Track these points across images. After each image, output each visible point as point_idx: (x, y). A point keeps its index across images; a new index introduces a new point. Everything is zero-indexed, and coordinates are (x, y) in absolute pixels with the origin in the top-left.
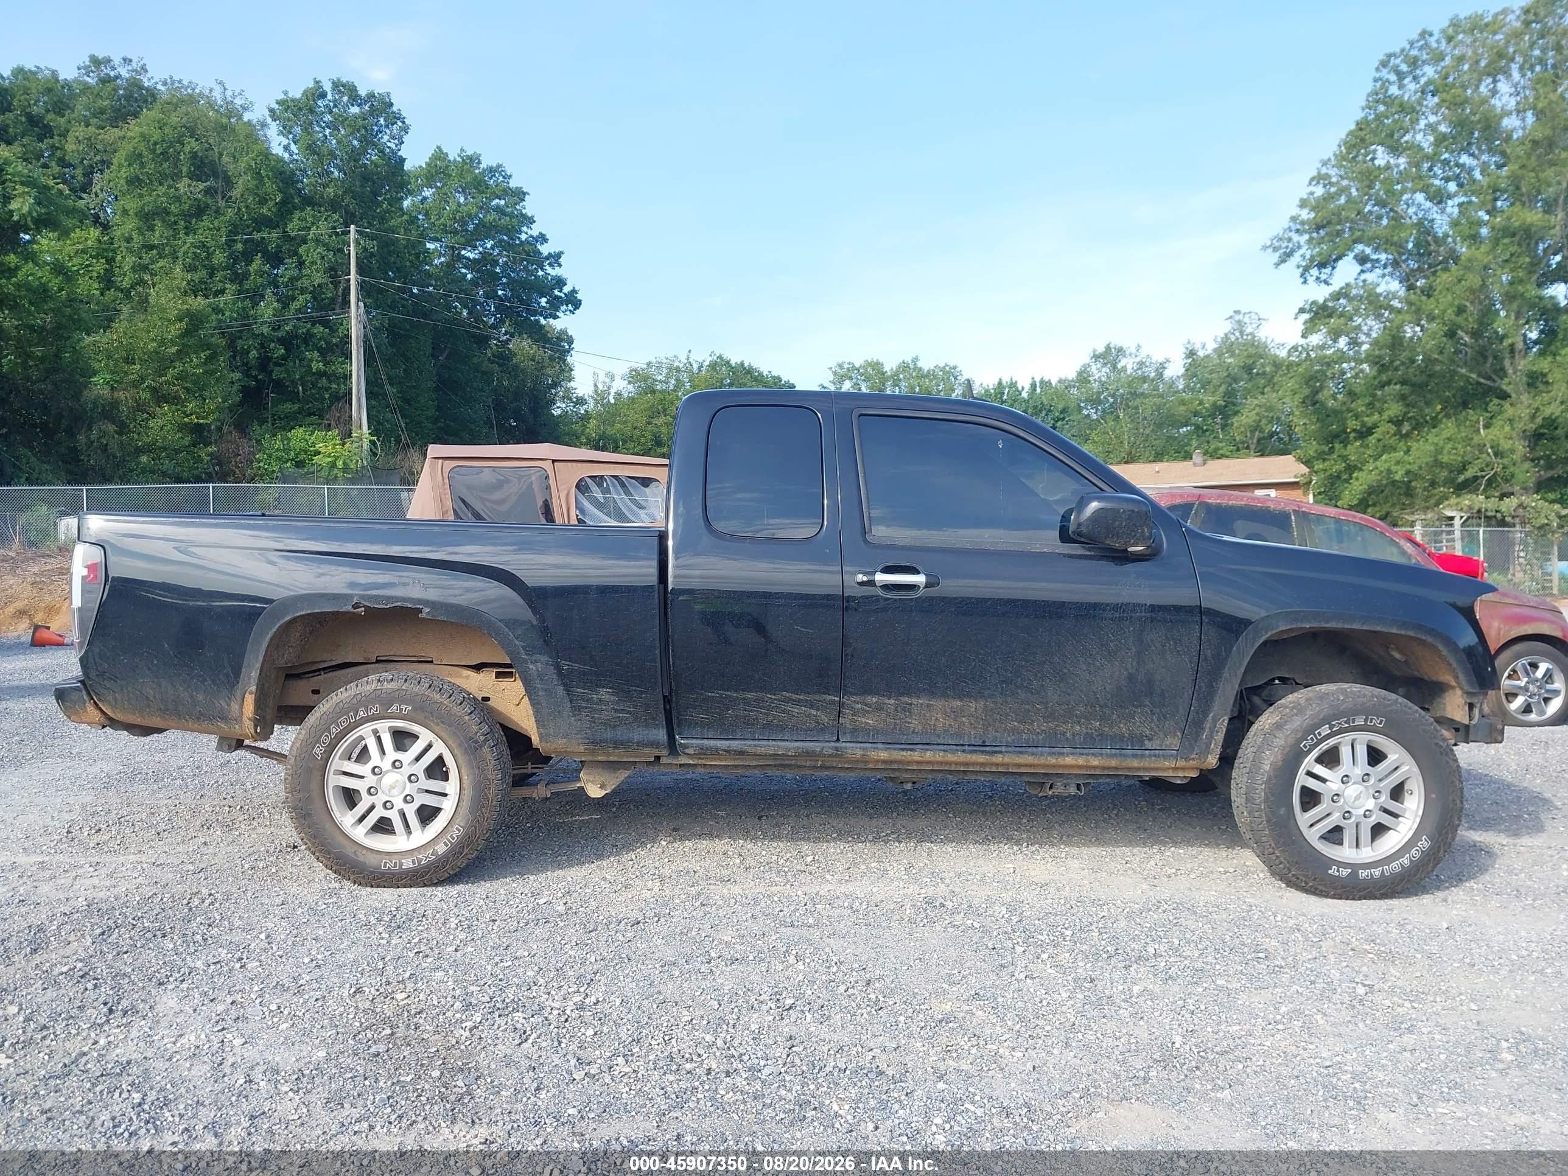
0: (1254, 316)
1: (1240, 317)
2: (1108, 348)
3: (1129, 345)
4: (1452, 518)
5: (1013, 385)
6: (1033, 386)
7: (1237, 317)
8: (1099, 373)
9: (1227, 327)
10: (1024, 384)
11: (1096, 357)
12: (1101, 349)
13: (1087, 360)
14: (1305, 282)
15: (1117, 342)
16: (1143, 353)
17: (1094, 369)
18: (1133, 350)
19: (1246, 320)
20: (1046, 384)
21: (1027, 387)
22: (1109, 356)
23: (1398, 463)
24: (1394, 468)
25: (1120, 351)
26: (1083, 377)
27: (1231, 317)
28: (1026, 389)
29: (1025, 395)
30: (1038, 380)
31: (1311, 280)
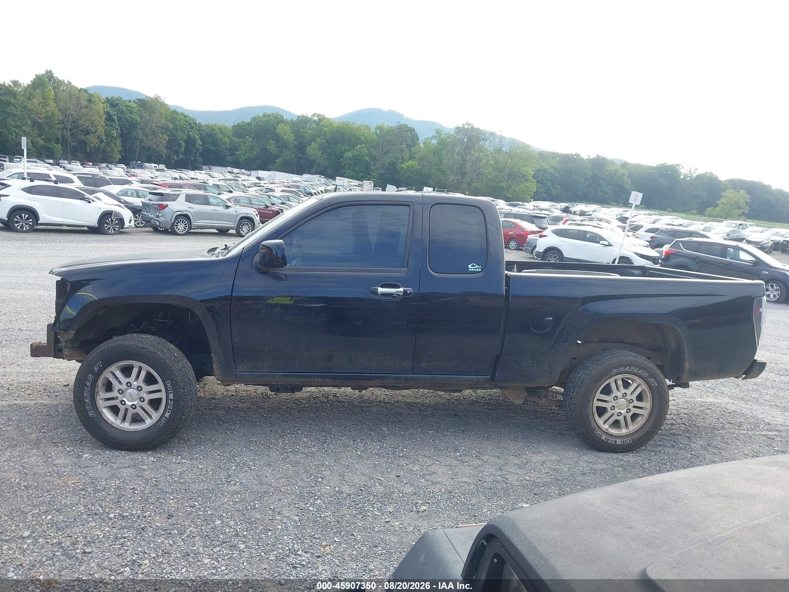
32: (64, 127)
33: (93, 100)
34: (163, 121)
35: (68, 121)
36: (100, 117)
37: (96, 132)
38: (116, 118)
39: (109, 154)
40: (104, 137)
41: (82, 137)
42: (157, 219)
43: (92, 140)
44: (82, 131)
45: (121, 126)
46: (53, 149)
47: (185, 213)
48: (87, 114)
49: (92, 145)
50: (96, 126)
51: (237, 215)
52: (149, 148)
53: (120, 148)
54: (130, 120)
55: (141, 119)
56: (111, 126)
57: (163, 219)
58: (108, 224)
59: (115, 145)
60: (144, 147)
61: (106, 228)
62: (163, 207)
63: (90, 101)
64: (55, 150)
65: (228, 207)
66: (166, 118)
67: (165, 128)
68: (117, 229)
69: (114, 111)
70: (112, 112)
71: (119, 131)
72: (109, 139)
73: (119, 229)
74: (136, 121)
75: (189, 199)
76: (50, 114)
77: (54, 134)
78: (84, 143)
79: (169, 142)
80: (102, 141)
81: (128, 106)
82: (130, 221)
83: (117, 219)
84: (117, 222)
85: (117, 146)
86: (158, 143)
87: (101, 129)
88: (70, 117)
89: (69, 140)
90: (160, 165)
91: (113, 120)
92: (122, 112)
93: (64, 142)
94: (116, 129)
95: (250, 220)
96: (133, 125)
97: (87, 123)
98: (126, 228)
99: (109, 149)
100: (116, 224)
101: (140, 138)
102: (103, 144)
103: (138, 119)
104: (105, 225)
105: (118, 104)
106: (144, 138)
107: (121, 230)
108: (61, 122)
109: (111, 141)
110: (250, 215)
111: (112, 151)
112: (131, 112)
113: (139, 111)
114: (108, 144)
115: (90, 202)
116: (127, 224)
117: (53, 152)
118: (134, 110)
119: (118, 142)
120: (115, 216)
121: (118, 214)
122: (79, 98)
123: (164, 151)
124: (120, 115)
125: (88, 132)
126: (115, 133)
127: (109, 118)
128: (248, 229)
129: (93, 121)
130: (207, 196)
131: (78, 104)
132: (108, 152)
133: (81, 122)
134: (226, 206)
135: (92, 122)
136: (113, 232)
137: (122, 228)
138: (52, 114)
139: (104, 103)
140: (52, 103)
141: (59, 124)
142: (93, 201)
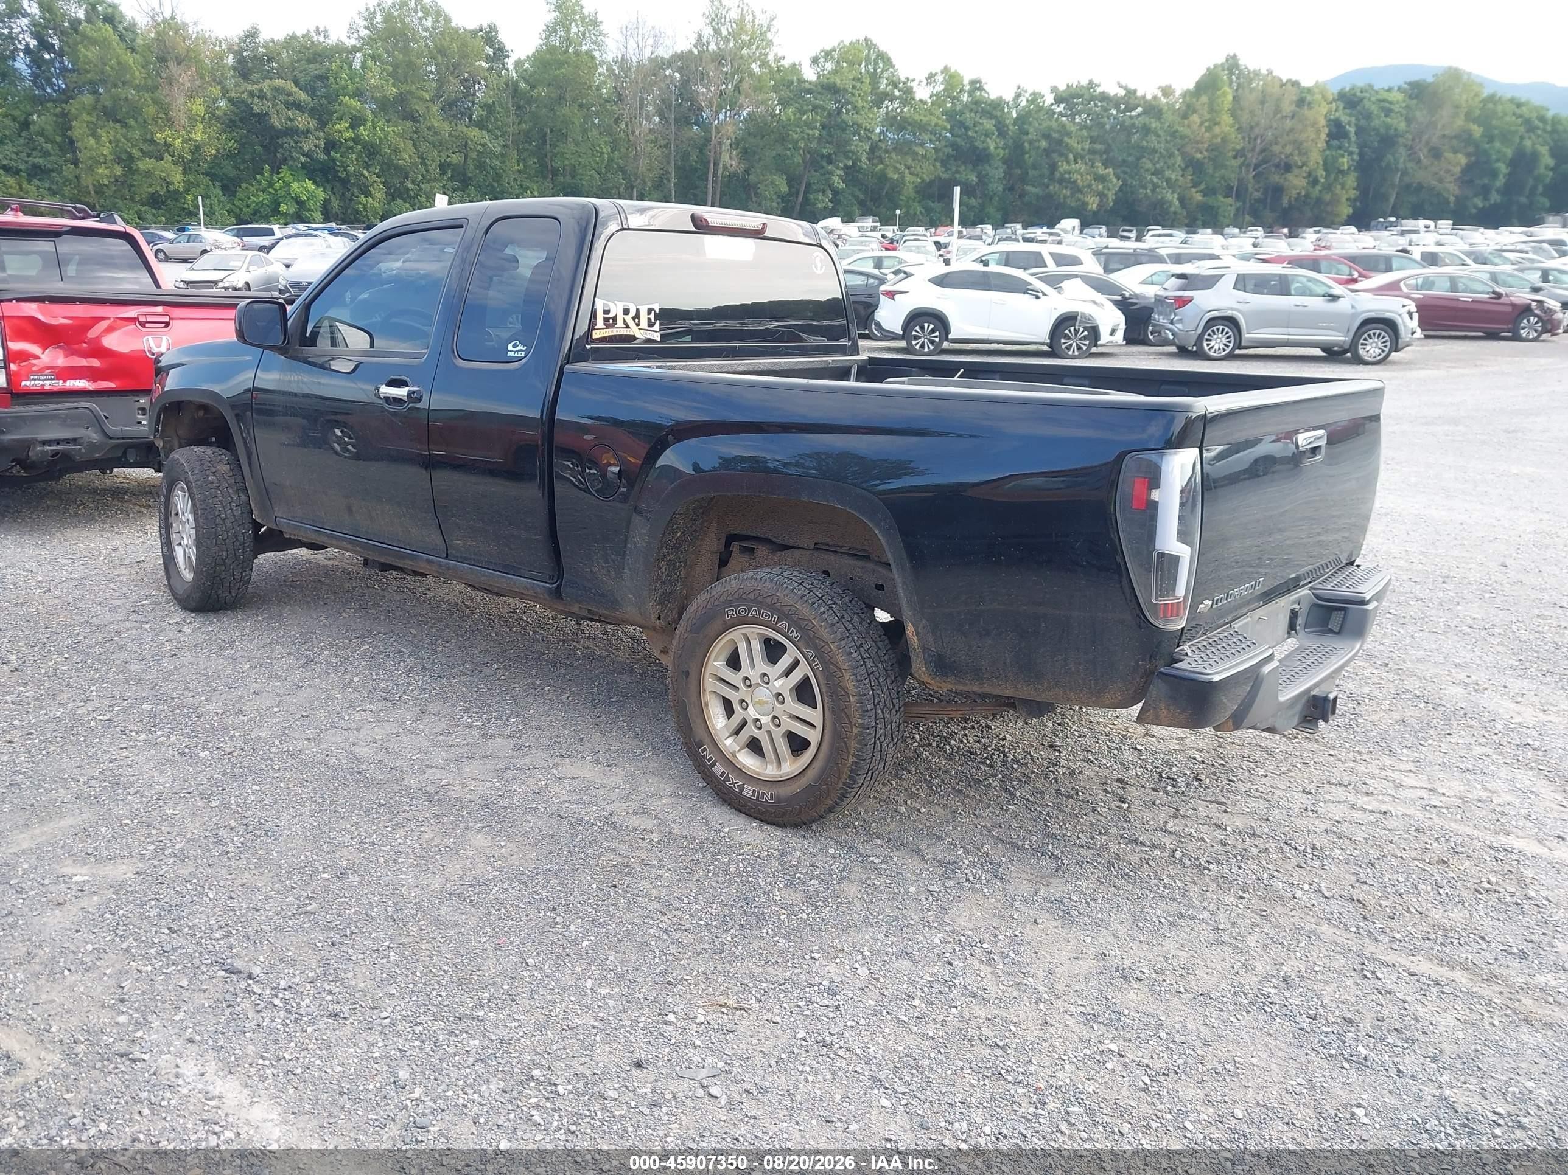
32: (1242, 164)
33: (1309, 98)
34: (1460, 122)
35: (1253, 150)
36: (1319, 131)
37: (1304, 164)
38: (1352, 130)
39: (1329, 209)
40: (1321, 173)
41: (1276, 178)
42: (1170, 326)
43: (1296, 182)
44: (1277, 166)
45: (1362, 147)
46: (1219, 207)
47: (1229, 313)
48: (1292, 130)
49: (1294, 193)
50: (1306, 154)
51: (1354, 316)
52: (1420, 187)
53: (1353, 194)
54: (1382, 130)
55: (1408, 125)
56: (1340, 148)
57: (1180, 326)
58: (1069, 338)
59: (1343, 188)
60: (1408, 186)
61: (1063, 346)
62: (1182, 302)
63: (1301, 102)
64: (1220, 210)
65: (1334, 298)
66: (1469, 117)
67: (1465, 139)
68: (1085, 348)
69: (1350, 115)
70: (1344, 119)
71: (1356, 157)
72: (1333, 176)
73: (1089, 348)
74: (1396, 130)
75: (1242, 282)
76: (1219, 140)
77: (1223, 178)
78: (1278, 190)
79: (1468, 169)
80: (1315, 182)
81: (1384, 101)
82: (1113, 332)
83: (1085, 329)
84: (1086, 333)
85: (1347, 190)
86: (1442, 173)
87: (1315, 158)
88: (1259, 141)
89: (1250, 187)
90: (1440, 222)
91: (1345, 135)
92: (1368, 116)
93: (1239, 193)
94: (1351, 154)
95: (1389, 326)
96: (1388, 141)
97: (1289, 149)
98: (1102, 345)
99: (1327, 197)
100: (1085, 338)
101: (1401, 166)
102: (1318, 188)
103: (1402, 126)
104: (1063, 341)
105: (1362, 100)
106: (1410, 165)
107: (1094, 350)
108: (1239, 154)
109: (1336, 179)
110: (1388, 315)
111: (1335, 201)
112: (1388, 112)
113: (1407, 107)
114: (1328, 187)
115: (1038, 297)
116: (1105, 337)
117: (1217, 213)
118: (1396, 108)
119: (1351, 180)
120: (1081, 322)
121: (1087, 318)
122: (1278, 100)
123: (1452, 190)
124: (1363, 122)
125: (1288, 168)
126: (1345, 162)
127: (1337, 132)
128: (1380, 345)
129: (1301, 144)
130: (1286, 276)
131: (1277, 110)
132: (1328, 204)
133: (1276, 149)
134: (1330, 296)
135: (1298, 146)
136: (1076, 353)
137: (1096, 345)
138: (1224, 140)
139: (1334, 100)
140: (1226, 119)
141: (1235, 157)
142: (1044, 294)
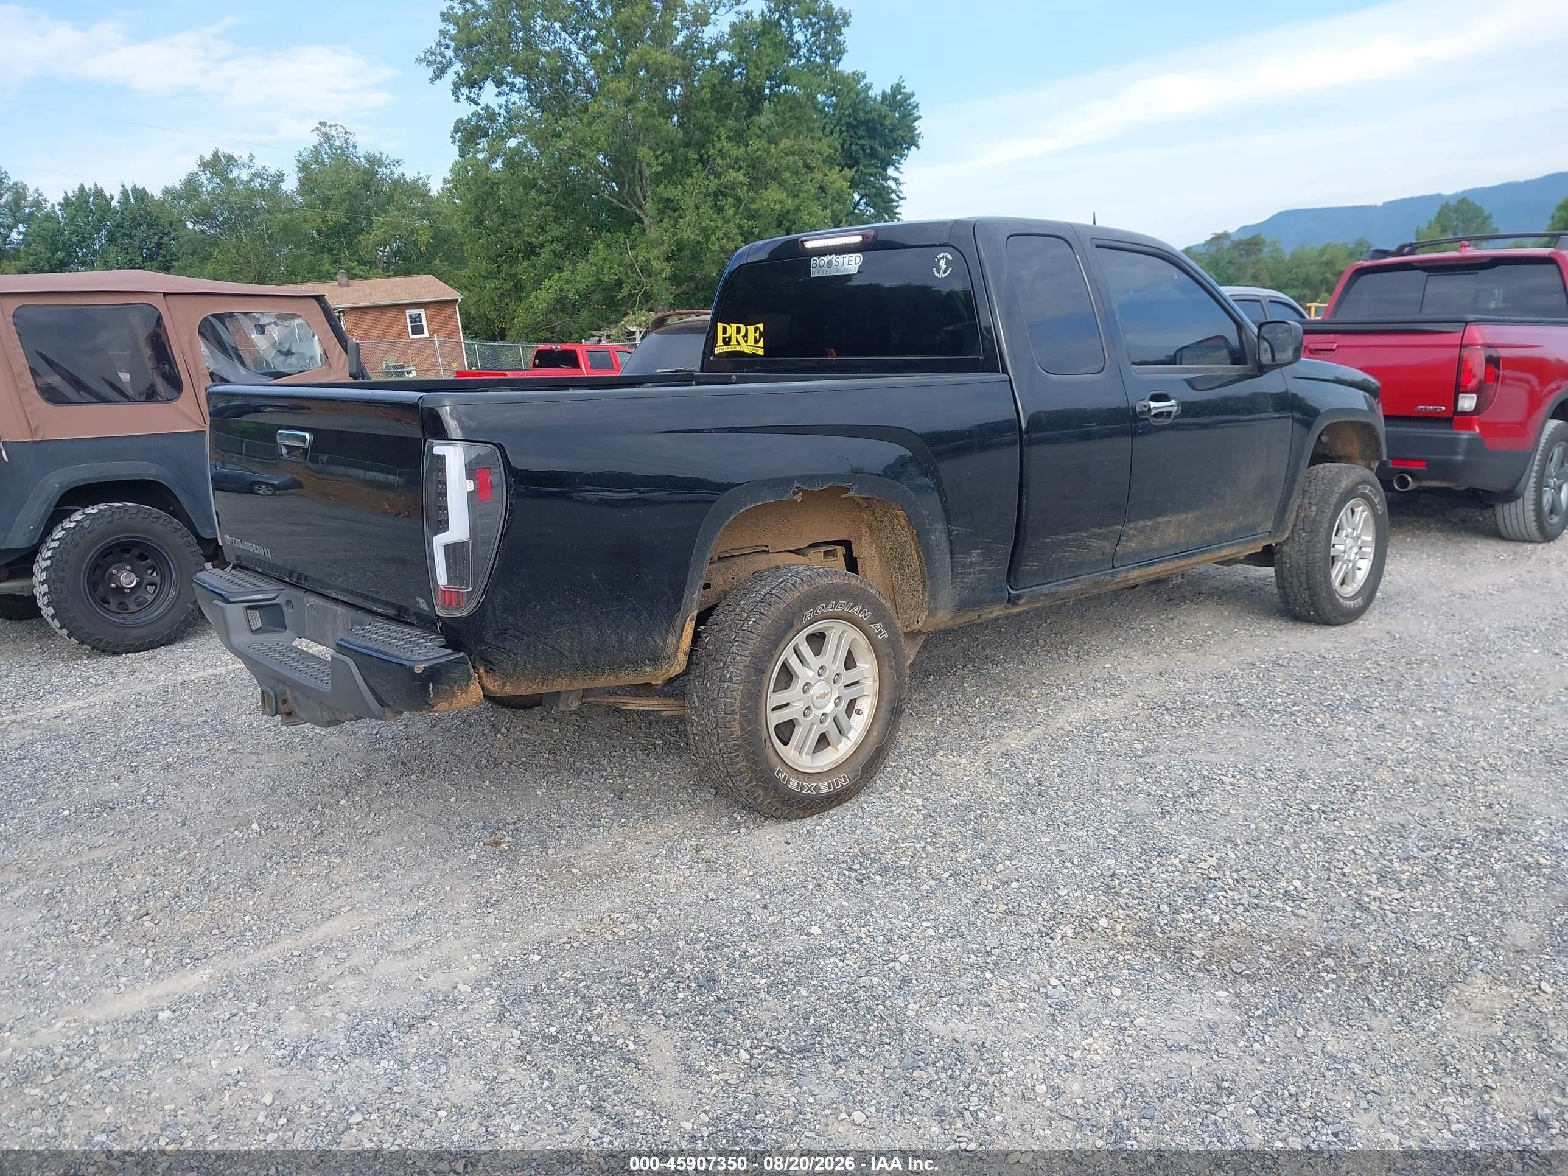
0: (340, 130)
1: (327, 129)
2: (215, 155)
3: (240, 154)
4: (634, 333)
5: (99, 193)
6: (125, 193)
7: (324, 130)
8: (207, 183)
9: (315, 139)
10: (113, 191)
11: (204, 165)
12: (208, 157)
13: (195, 168)
14: (457, 100)
15: (225, 150)
16: (258, 164)
17: (203, 179)
18: (245, 159)
19: (333, 133)
20: (141, 195)
21: (117, 196)
22: (218, 165)
23: (567, 282)
24: (566, 287)
25: (230, 159)
26: (191, 186)
27: (317, 129)
28: (117, 198)
29: (115, 204)
30: (129, 187)
31: (462, 98)
